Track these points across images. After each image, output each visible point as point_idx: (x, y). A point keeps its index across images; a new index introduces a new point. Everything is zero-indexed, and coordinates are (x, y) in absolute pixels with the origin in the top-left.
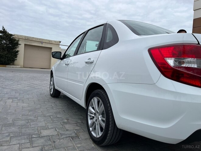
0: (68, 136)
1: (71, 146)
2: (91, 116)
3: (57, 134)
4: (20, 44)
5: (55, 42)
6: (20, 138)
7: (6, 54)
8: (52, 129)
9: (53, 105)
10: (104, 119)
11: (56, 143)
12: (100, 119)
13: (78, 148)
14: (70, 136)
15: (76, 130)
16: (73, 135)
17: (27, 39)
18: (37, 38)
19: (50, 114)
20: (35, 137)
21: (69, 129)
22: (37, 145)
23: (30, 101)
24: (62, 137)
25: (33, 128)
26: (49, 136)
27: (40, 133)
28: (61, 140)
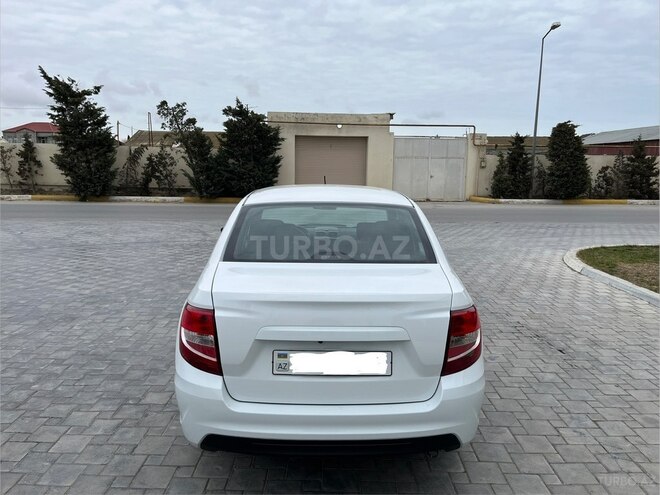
3: (164, 403)
4: (283, 139)
5: (376, 117)
7: (250, 170)
17: (301, 120)
18: (327, 115)
26: (150, 404)
27: (143, 397)
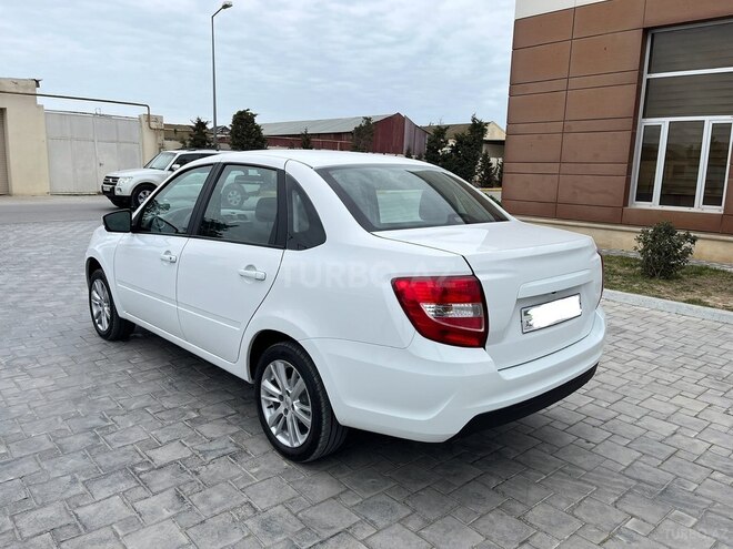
0: (220, 453)
1: (239, 475)
2: (268, 401)
3: (190, 453)
6: (108, 481)
8: (173, 445)
9: (130, 372)
10: (309, 409)
11: (202, 474)
12: (296, 408)
13: (256, 475)
14: (225, 452)
15: (232, 435)
16: (231, 449)
19: (141, 402)
20: (144, 472)
21: (213, 436)
22: (161, 488)
23: (48, 366)
24: (209, 459)
25: (122, 450)
26: (175, 462)
27: (147, 459)
28: (211, 466)
